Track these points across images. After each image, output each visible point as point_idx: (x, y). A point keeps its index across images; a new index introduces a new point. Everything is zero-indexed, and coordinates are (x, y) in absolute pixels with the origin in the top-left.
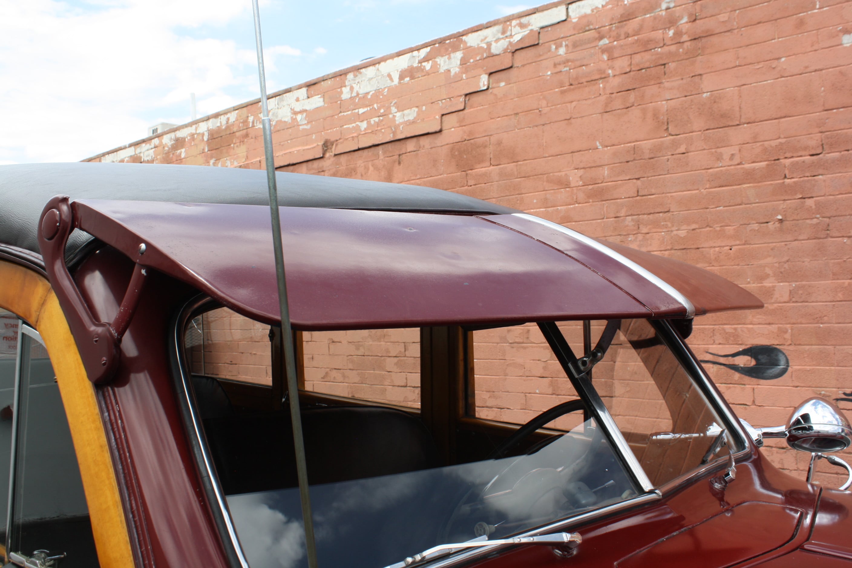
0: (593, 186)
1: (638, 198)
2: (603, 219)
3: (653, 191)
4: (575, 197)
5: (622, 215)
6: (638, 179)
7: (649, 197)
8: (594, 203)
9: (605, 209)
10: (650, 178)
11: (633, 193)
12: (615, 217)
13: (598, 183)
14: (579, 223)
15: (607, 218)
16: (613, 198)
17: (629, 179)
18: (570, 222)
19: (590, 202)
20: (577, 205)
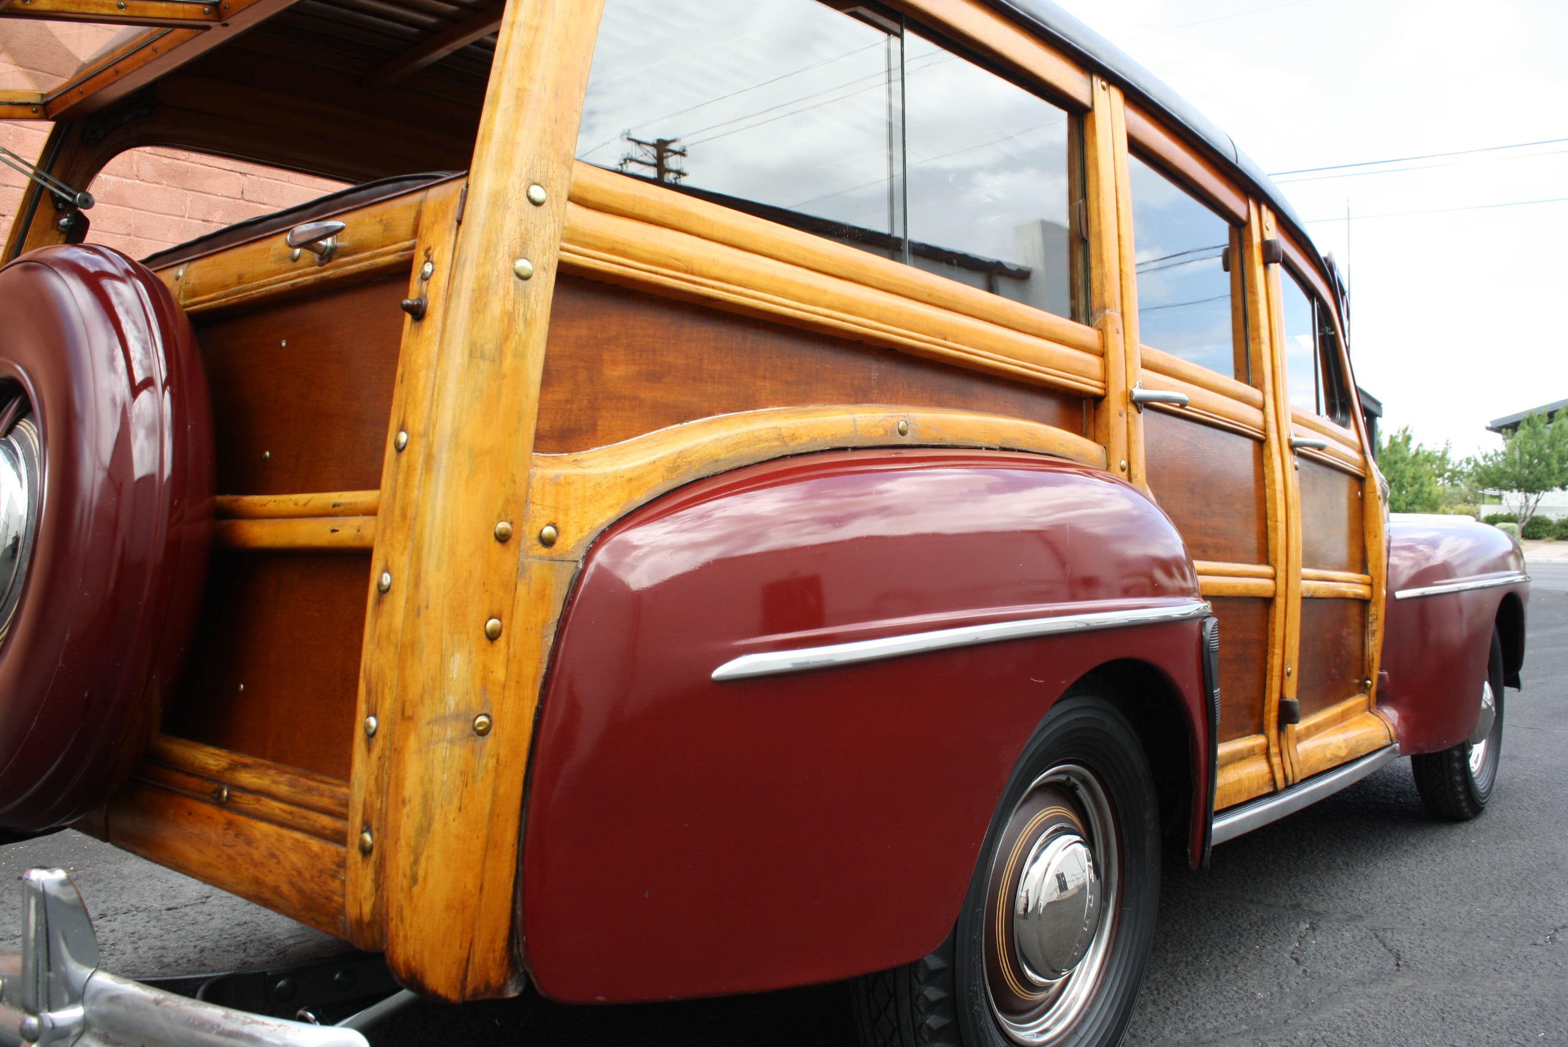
0: (170, 160)
1: (242, 201)
2: (183, 217)
3: (266, 200)
4: (135, 168)
5: (215, 220)
6: (245, 174)
7: (259, 205)
8: (170, 188)
9: (188, 203)
10: (262, 179)
11: (236, 192)
12: (203, 221)
13: (179, 159)
14: (140, 211)
15: (188, 218)
16: (203, 191)
17: (231, 171)
18: (123, 206)
19: (163, 184)
20: (137, 181)
